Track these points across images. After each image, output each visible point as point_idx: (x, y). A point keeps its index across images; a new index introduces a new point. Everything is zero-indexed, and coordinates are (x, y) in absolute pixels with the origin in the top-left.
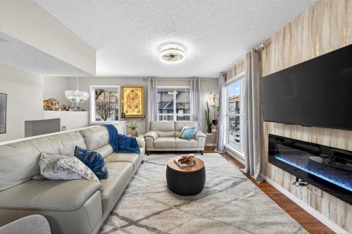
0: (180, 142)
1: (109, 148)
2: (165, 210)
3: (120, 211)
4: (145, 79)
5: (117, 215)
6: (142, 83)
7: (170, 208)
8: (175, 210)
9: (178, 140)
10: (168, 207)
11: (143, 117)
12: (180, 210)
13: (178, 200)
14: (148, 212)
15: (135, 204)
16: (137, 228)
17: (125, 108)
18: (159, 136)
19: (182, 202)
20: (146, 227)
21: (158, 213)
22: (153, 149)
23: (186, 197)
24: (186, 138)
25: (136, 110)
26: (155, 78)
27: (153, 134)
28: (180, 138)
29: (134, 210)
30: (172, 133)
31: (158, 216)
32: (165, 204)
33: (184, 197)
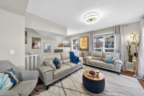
0: (102, 64)
1: (69, 60)
2: (75, 90)
3: (63, 82)
4: (88, 33)
5: (61, 82)
6: (87, 35)
7: (77, 91)
8: (78, 93)
9: (102, 62)
10: (77, 90)
11: (87, 50)
12: (80, 95)
13: (83, 90)
14: (69, 87)
15: (68, 82)
16: (62, 90)
17: (81, 46)
18: (93, 59)
19: (84, 92)
20: (65, 92)
21: (72, 90)
22: (89, 64)
23: (88, 91)
24: (106, 62)
25: (85, 47)
26: (92, 31)
27: (89, 57)
28: (104, 61)
29: (66, 84)
30: (100, 58)
31: (71, 91)
32: (77, 88)
33: (86, 90)
